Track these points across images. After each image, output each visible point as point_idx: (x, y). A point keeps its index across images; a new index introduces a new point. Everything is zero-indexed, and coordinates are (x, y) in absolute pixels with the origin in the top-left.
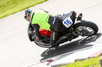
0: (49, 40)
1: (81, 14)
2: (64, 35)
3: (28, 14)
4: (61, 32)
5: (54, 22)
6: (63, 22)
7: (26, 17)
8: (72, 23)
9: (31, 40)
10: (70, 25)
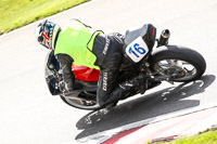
0: (95, 93)
1: (167, 32)
2: (129, 78)
3: (46, 31)
4: (122, 72)
5: (106, 49)
6: (127, 50)
7: (41, 39)
8: (147, 50)
9: (54, 91)
10: (142, 56)
